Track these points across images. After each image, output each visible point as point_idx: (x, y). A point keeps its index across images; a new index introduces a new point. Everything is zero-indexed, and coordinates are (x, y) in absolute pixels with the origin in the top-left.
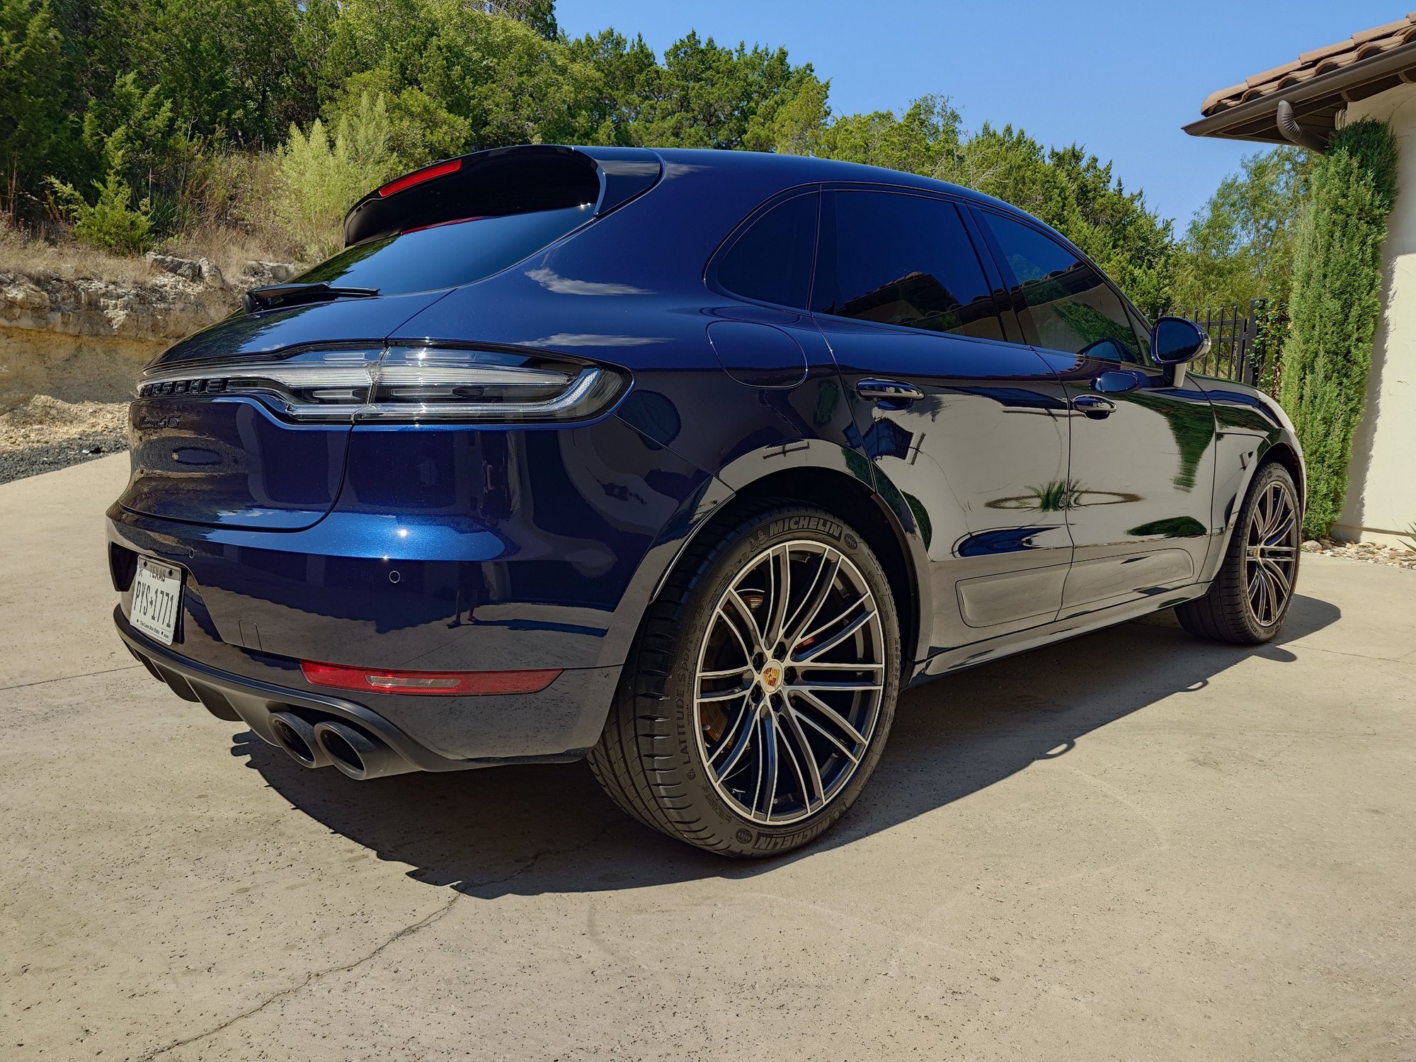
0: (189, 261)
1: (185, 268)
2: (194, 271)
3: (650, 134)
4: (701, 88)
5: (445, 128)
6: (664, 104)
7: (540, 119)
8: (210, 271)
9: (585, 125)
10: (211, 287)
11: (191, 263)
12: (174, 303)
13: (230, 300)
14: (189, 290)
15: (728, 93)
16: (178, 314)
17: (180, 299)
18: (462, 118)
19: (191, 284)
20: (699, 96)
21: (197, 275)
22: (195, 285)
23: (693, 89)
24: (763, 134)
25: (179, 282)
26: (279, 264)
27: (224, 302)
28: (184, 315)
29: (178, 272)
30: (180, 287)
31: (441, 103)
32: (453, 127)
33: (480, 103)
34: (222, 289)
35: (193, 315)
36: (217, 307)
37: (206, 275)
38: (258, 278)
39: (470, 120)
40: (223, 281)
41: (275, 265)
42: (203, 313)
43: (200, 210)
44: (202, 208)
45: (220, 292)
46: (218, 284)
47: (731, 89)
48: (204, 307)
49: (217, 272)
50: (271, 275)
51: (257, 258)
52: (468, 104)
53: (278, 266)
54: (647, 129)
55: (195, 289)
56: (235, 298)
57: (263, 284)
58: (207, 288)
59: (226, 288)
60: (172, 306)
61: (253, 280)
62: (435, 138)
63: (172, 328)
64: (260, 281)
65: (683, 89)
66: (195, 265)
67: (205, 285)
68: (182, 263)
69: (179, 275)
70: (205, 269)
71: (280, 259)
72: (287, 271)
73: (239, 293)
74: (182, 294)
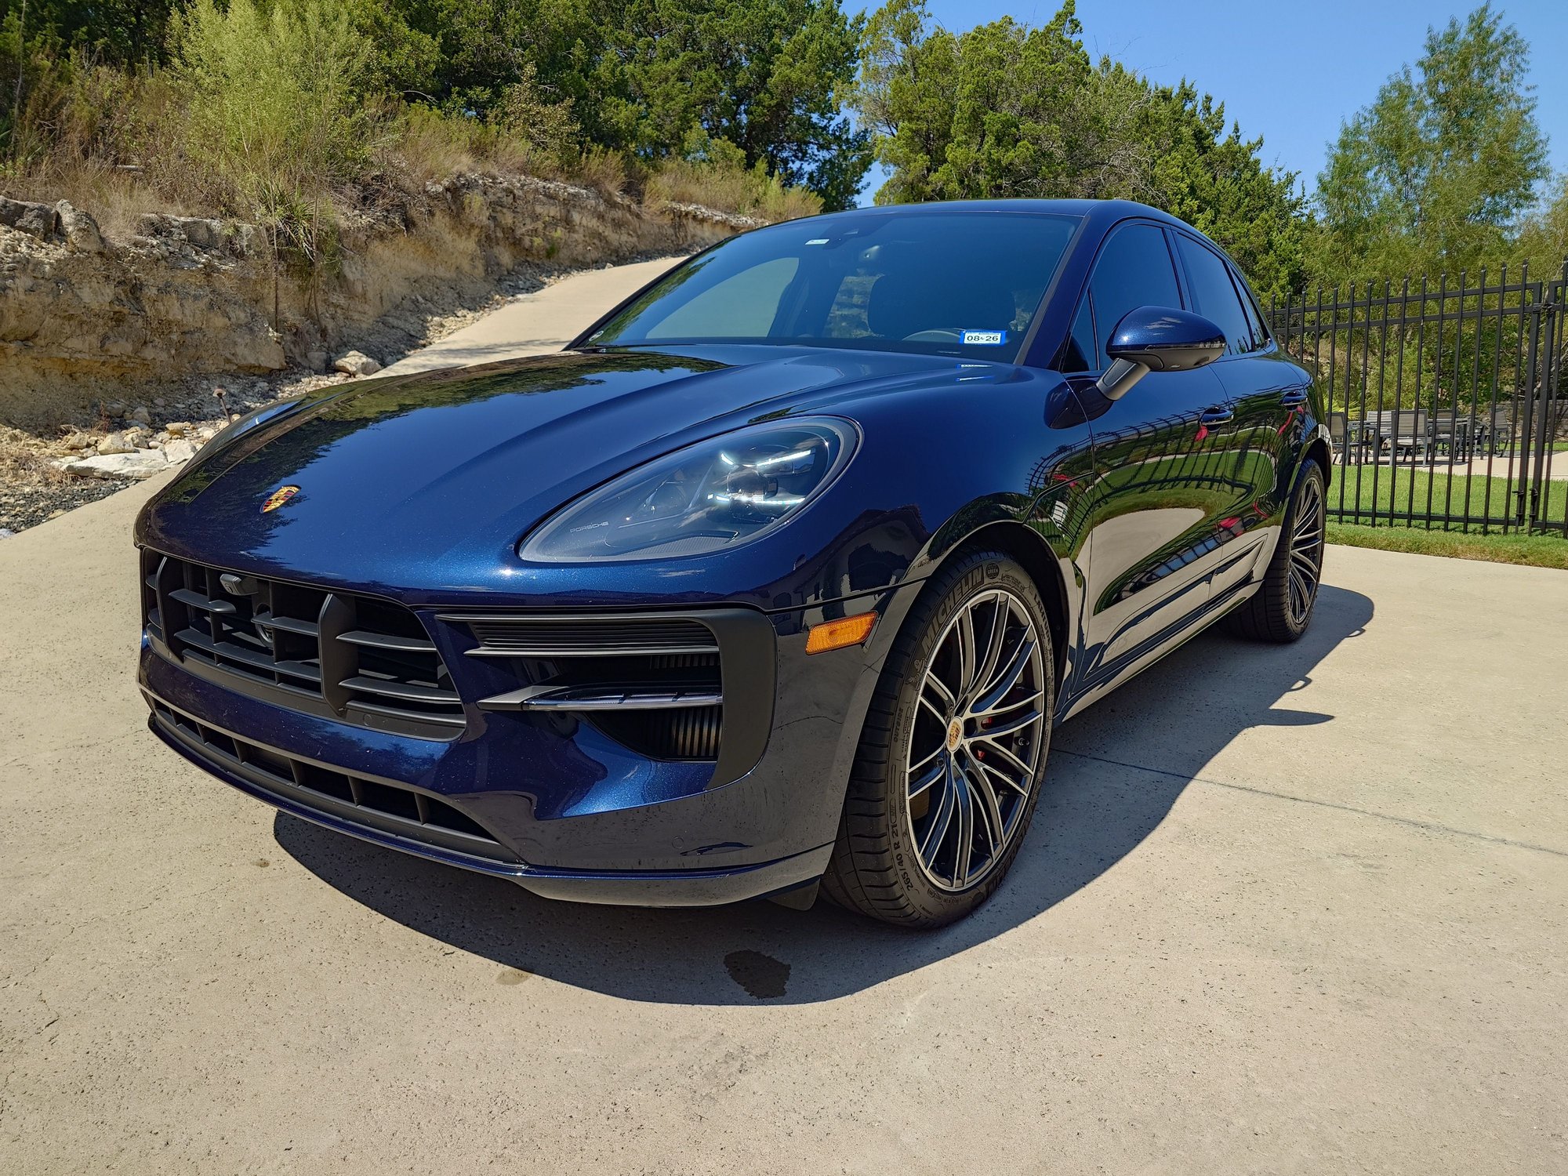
0: (36, 205)
1: (29, 217)
2: (47, 223)
3: (650, 79)
4: (711, 19)
5: (408, 47)
6: (664, 41)
7: (530, 43)
8: (78, 221)
9: (582, 57)
10: (82, 251)
11: (40, 209)
12: (13, 278)
13: (116, 274)
14: (40, 255)
15: (746, 25)
16: (22, 297)
17: (24, 270)
18: (429, 36)
19: (44, 244)
20: (710, 30)
21: (53, 230)
22: (51, 246)
23: (701, 22)
24: (794, 76)
25: (20, 240)
26: (196, 219)
27: (107, 277)
28: (32, 299)
29: (18, 223)
30: (23, 249)
31: (396, 15)
32: (418, 48)
33: (450, 17)
34: (100, 254)
35: (49, 300)
36: (95, 285)
37: (70, 229)
38: (163, 239)
39: (439, 39)
40: (102, 240)
41: (190, 220)
42: (69, 295)
43: (54, 140)
44: (55, 137)
45: (97, 260)
46: (93, 246)
47: (750, 20)
48: (70, 285)
49: (90, 224)
50: (184, 236)
51: (156, 209)
52: (434, 18)
53: (195, 223)
54: (646, 72)
55: (51, 254)
56: (125, 272)
57: (171, 249)
58: (73, 253)
59: (108, 254)
60: (9, 282)
61: (155, 242)
62: (394, 63)
63: (13, 322)
64: (166, 244)
65: (688, 22)
66: (47, 212)
67: (70, 247)
68: (24, 207)
69: (20, 229)
70: (67, 218)
71: (194, 211)
72: (209, 229)
73: (132, 262)
74: (28, 261)
